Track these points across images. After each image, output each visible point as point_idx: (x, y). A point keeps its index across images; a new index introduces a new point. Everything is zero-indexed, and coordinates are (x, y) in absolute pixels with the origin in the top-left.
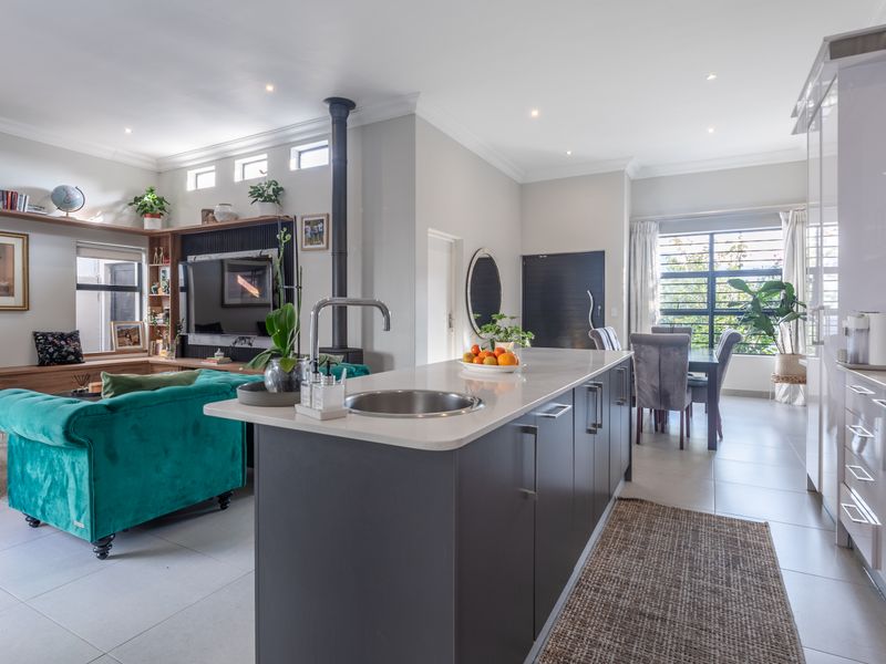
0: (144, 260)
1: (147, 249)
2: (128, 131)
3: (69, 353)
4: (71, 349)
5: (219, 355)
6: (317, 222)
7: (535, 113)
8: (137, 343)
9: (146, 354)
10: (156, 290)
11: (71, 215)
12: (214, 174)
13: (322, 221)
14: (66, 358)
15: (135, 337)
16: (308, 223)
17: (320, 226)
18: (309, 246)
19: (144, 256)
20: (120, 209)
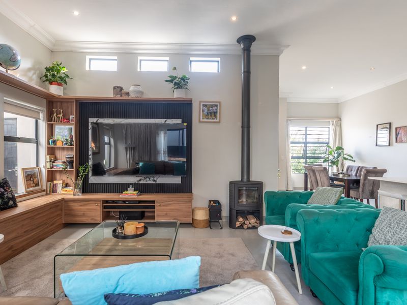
0: (41, 118)
1: (45, 109)
2: (76, 13)
3: (10, 199)
4: (10, 196)
5: (131, 191)
6: (212, 106)
7: (304, 68)
8: (37, 185)
9: (45, 193)
10: (55, 142)
11: (9, 72)
12: (116, 62)
13: (216, 106)
14: (7, 203)
15: (35, 180)
16: (204, 106)
17: (214, 108)
18: (206, 120)
19: (41, 116)
20: (31, 74)
